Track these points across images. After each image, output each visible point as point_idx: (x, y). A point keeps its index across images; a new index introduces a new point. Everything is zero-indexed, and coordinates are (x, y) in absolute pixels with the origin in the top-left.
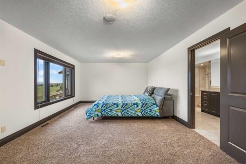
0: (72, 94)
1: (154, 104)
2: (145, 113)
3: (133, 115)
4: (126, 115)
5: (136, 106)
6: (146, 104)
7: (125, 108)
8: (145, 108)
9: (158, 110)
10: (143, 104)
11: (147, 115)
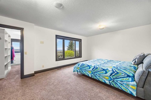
0: (80, 56)
1: (128, 76)
2: (113, 83)
3: (101, 80)
4: (95, 78)
5: (104, 72)
6: (117, 73)
7: (94, 71)
8: (114, 77)
9: (133, 85)
10: (114, 72)
11: (115, 86)
